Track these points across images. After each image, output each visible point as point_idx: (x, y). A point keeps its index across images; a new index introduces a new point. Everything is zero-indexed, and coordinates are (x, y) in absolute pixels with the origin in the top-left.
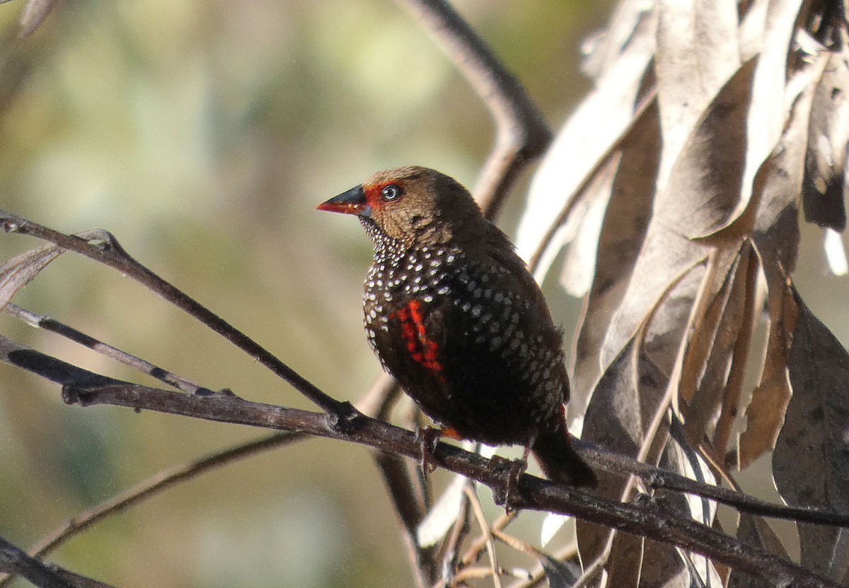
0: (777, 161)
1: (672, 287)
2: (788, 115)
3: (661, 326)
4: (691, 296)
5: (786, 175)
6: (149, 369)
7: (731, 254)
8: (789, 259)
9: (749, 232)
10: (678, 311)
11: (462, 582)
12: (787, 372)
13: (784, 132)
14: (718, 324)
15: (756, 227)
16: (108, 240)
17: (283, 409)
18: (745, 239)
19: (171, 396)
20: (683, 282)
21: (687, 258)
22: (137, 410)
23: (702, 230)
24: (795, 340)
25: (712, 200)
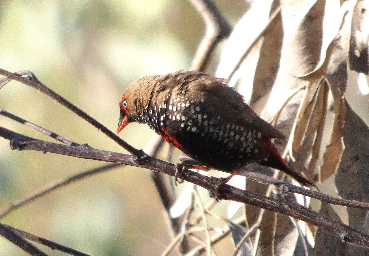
0: (337, 41)
1: (289, 99)
2: (341, 21)
3: (284, 117)
4: (298, 103)
5: (341, 49)
6: (50, 134)
7: (316, 85)
8: (343, 87)
9: (324, 74)
10: (292, 110)
11: (191, 234)
12: (342, 139)
13: (340, 29)
14: (310, 116)
15: (327, 72)
16: (31, 75)
17: (112, 153)
18: (323, 77)
19: (60, 146)
20: (294, 97)
21: (296, 86)
22: (45, 153)
23: (303, 73)
24: (345, 124)
25: (307, 60)
